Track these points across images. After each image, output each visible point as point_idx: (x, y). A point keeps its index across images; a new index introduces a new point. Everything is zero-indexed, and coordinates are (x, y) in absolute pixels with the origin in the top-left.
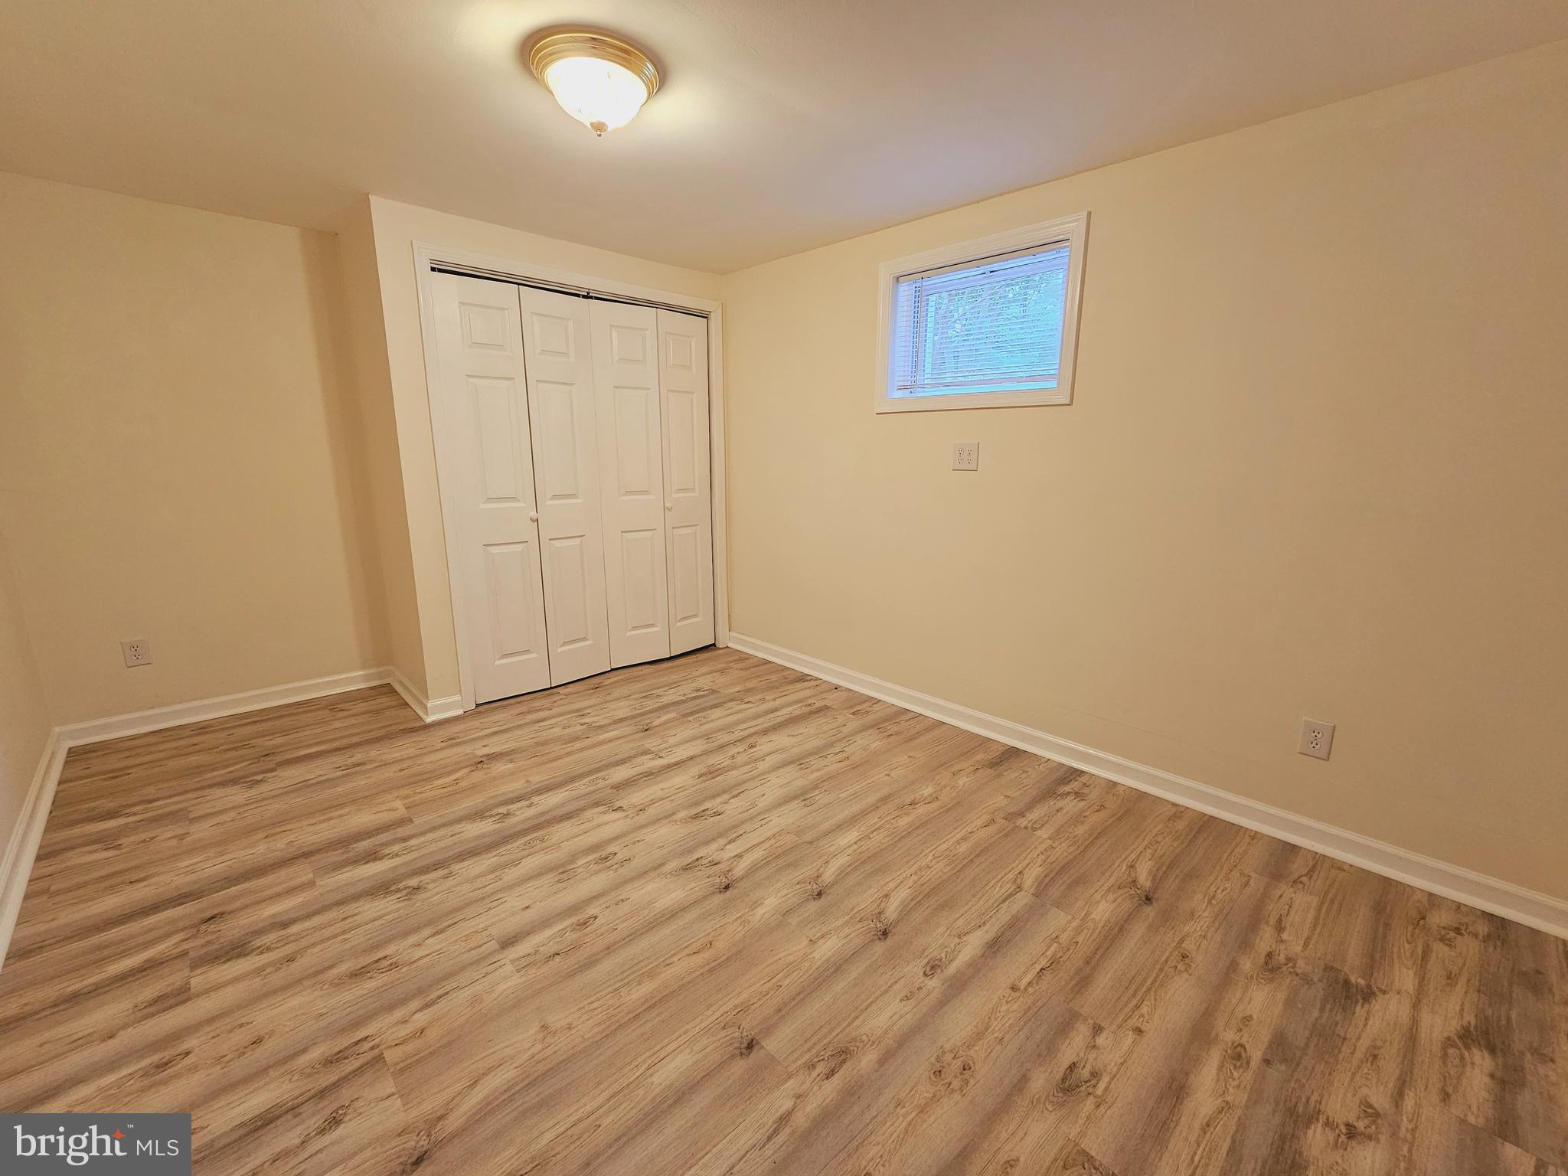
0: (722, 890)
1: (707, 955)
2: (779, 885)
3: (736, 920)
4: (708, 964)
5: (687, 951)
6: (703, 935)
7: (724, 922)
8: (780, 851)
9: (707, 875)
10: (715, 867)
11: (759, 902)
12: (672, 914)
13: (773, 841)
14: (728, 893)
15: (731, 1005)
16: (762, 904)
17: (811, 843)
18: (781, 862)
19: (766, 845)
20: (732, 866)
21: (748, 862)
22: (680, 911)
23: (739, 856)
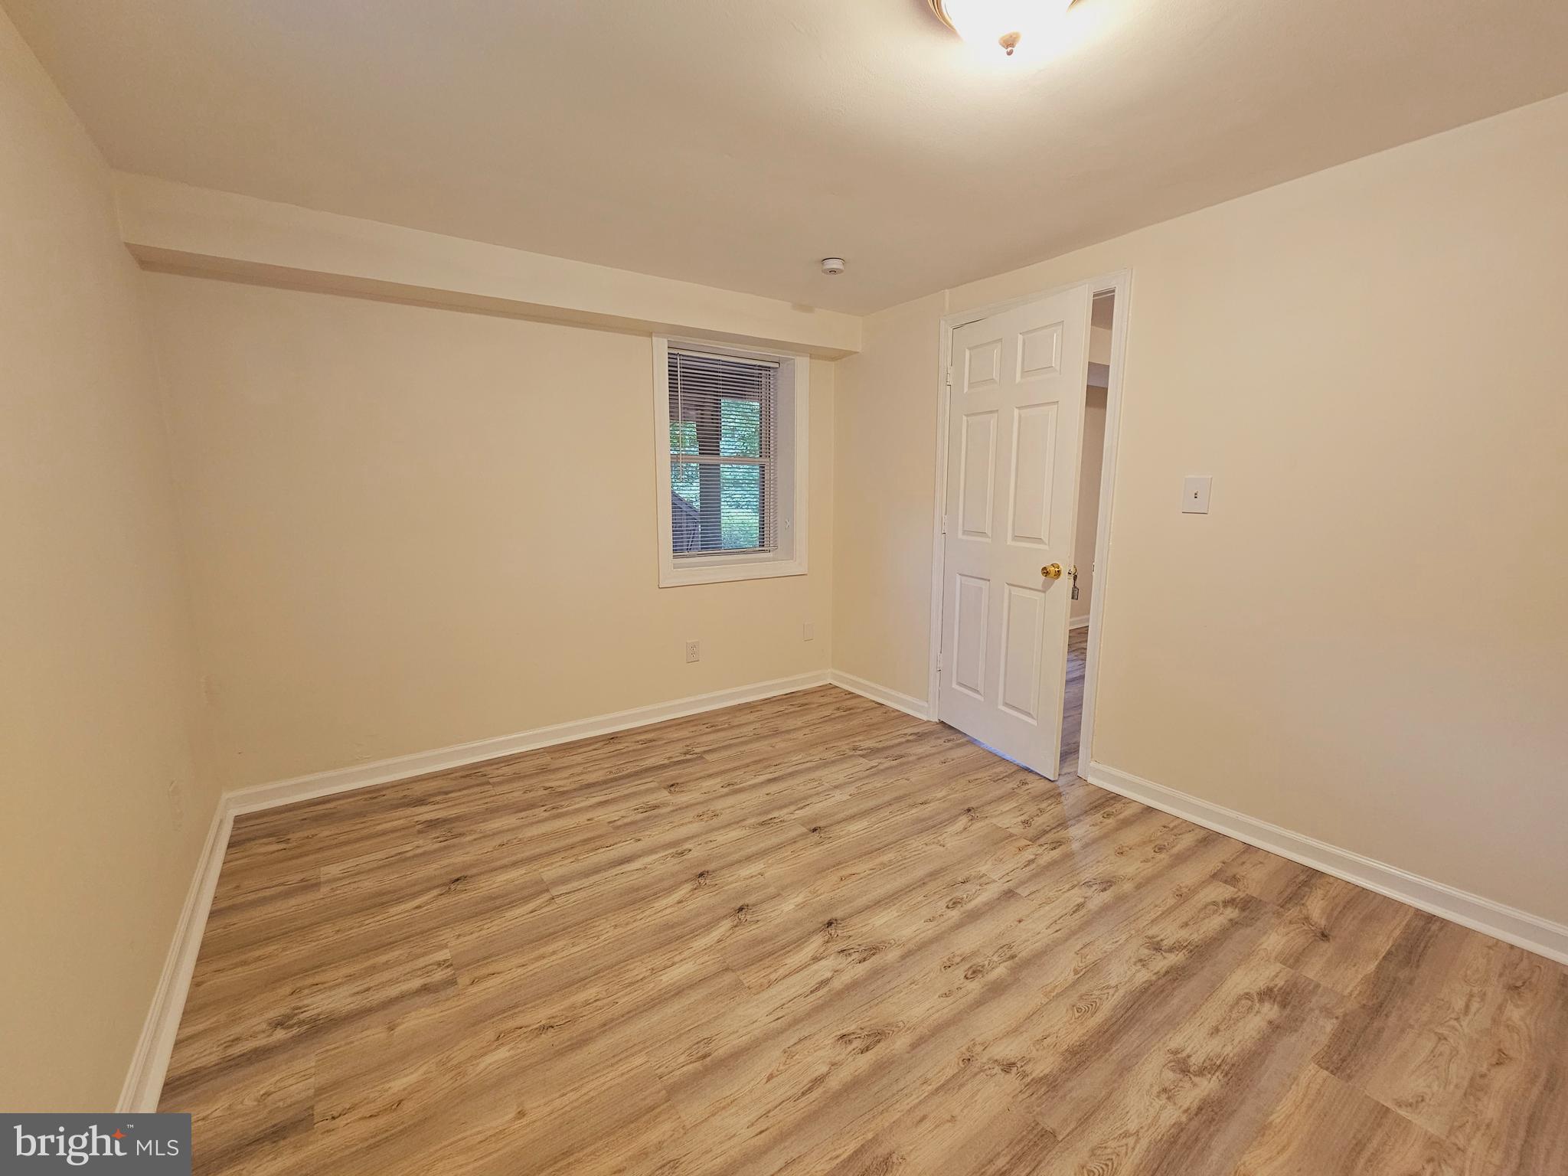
0: (835, 922)
1: (844, 873)
2: (779, 921)
3: (821, 894)
4: (843, 867)
5: (858, 877)
6: (850, 886)
7: (832, 894)
8: (767, 962)
9: (851, 938)
10: (843, 947)
11: (799, 907)
12: (878, 904)
13: (773, 977)
14: (827, 918)
15: (826, 846)
16: (797, 906)
17: (727, 969)
18: (769, 947)
19: (781, 972)
20: (824, 948)
21: (807, 950)
22: (871, 907)
23: (816, 959)
